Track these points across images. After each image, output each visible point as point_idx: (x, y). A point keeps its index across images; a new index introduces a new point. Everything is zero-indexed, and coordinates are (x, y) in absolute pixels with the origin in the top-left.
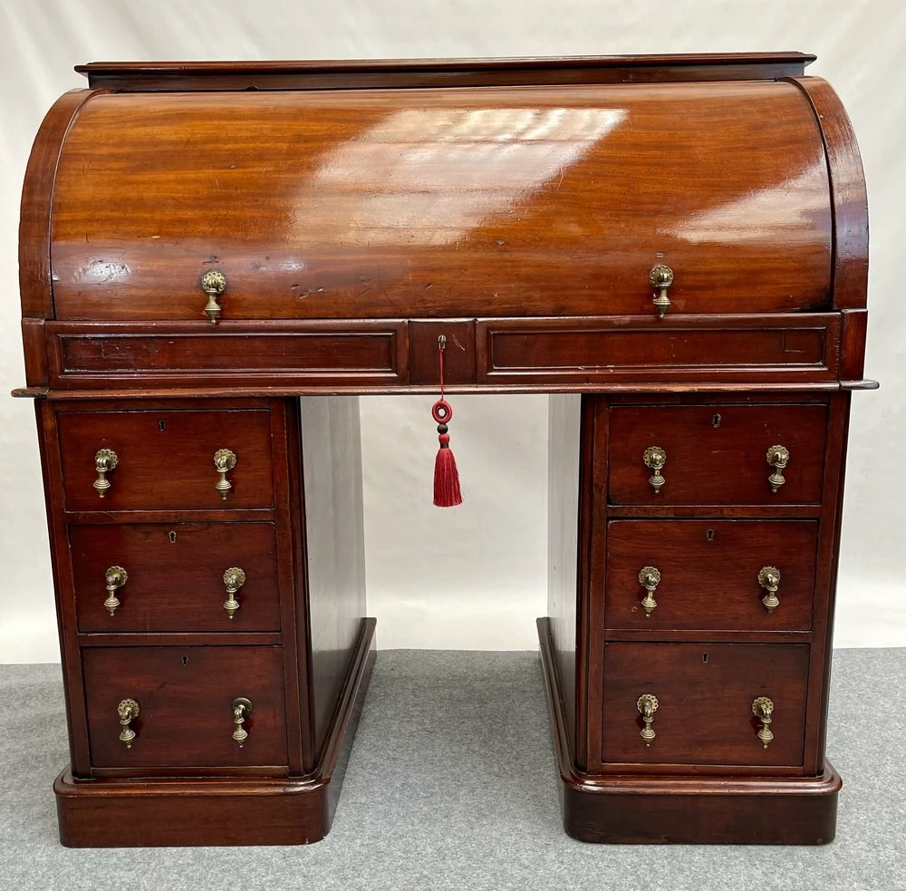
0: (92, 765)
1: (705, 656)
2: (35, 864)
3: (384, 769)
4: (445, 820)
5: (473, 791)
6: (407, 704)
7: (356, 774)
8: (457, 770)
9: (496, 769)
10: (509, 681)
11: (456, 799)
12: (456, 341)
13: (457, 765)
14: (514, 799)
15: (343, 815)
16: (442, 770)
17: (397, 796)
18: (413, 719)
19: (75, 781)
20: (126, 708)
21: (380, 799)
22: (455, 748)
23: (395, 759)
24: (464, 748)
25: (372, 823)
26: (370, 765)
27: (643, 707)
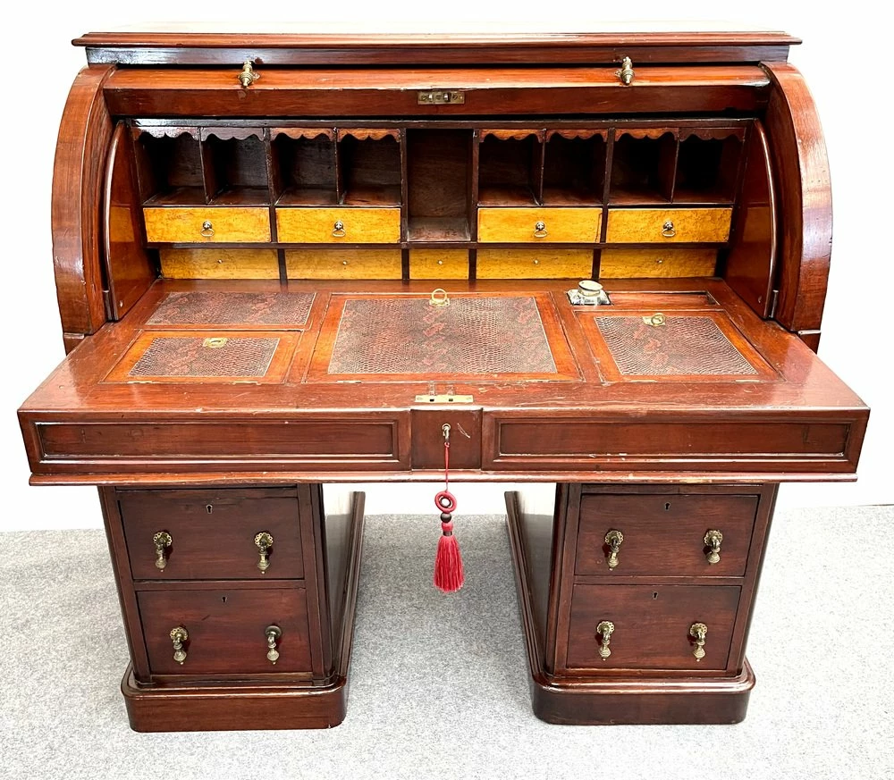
0: (151, 672)
1: (655, 594)
2: (115, 750)
3: (384, 649)
4: (437, 702)
5: (457, 671)
6: (395, 578)
7: (361, 655)
8: (443, 648)
9: (475, 648)
10: (480, 550)
11: (444, 679)
12: (461, 428)
13: (442, 643)
14: (492, 680)
15: (355, 698)
16: (431, 649)
17: (397, 677)
18: (403, 595)
19: (138, 685)
20: (177, 634)
21: (383, 681)
22: (440, 625)
23: (392, 638)
24: (449, 624)
25: (379, 706)
26: (371, 645)
27: (603, 631)
